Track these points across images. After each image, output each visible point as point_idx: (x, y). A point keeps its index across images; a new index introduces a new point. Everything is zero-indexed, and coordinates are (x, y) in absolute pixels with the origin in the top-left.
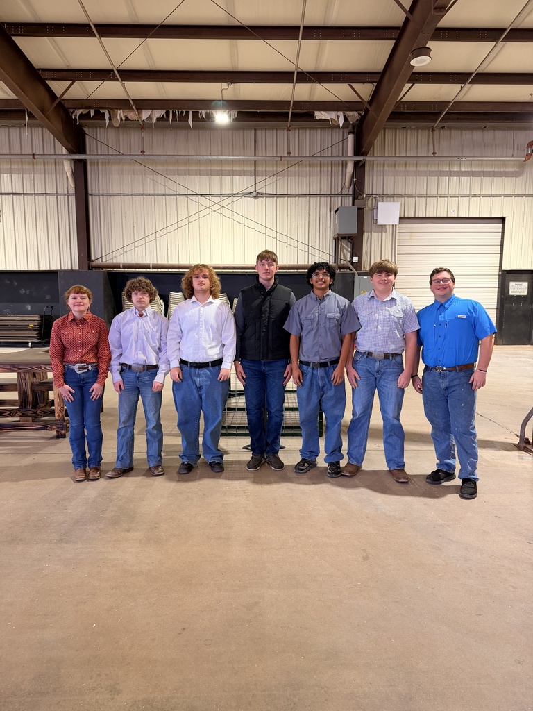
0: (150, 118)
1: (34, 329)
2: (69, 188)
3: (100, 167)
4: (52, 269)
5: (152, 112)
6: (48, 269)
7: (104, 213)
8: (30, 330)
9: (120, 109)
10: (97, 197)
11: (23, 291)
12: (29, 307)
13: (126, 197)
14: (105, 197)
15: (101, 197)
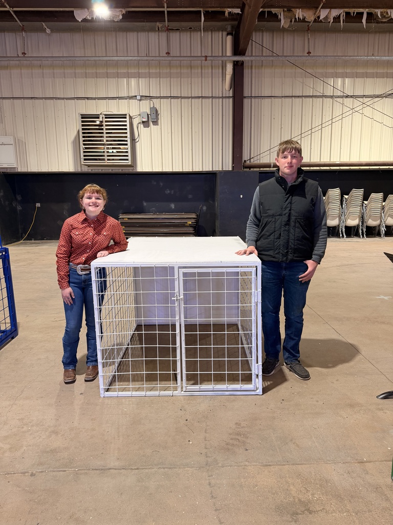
0: (326, 17)
1: (190, 226)
2: (224, 91)
3: (253, 70)
4: (194, 170)
5: (330, 11)
6: (201, 170)
7: (255, 115)
8: (187, 226)
9: (299, 8)
10: (249, 100)
11: (168, 192)
12: (173, 206)
13: (277, 100)
14: (257, 100)
15: (253, 100)
